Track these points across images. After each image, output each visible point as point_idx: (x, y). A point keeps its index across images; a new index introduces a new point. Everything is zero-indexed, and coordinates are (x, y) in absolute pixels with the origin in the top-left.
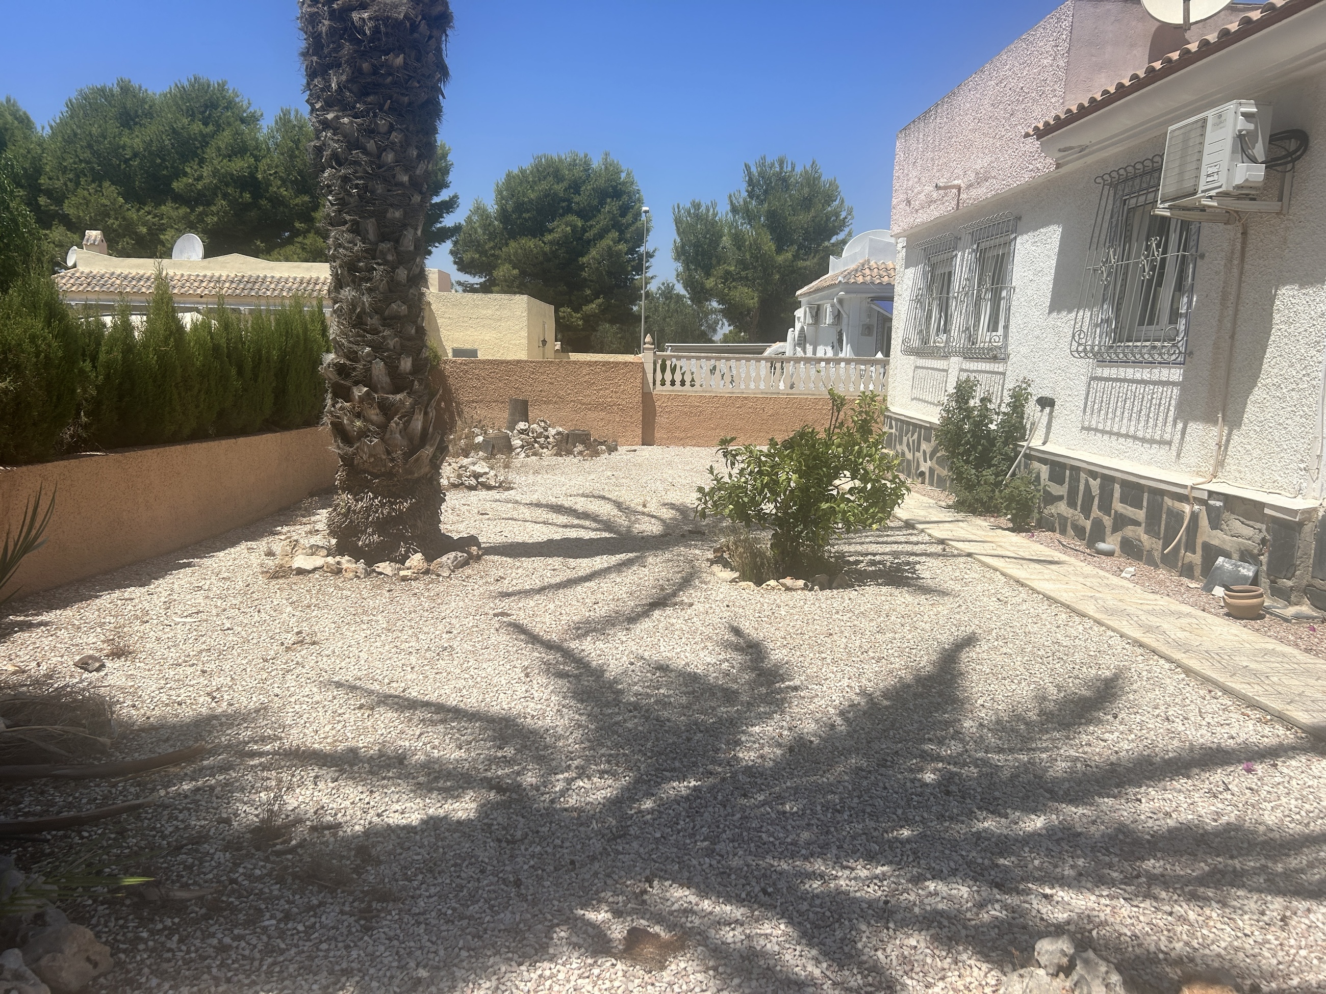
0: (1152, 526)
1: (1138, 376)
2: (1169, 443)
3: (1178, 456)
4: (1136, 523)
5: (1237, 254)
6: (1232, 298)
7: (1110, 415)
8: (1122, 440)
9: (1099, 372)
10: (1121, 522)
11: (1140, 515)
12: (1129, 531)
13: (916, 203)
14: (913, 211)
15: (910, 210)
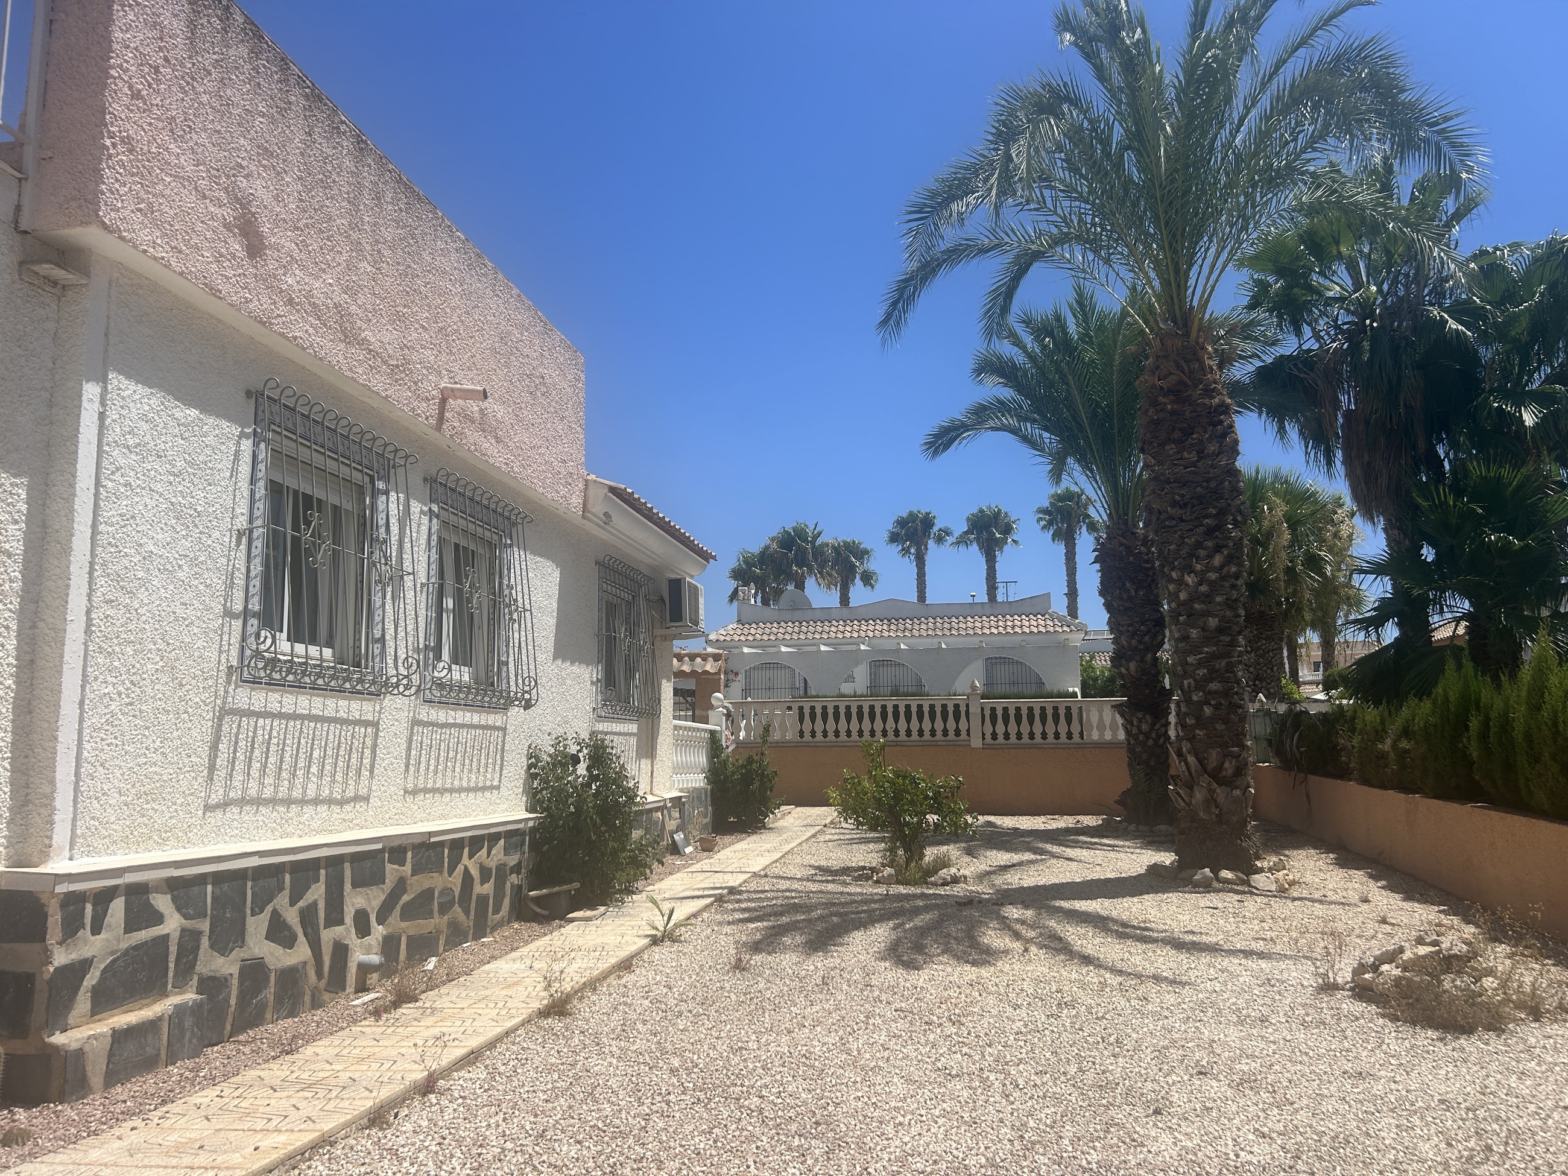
1: (618, 729)
9: (597, 726)
13: (284, 275)
14: (269, 282)
15: (256, 267)
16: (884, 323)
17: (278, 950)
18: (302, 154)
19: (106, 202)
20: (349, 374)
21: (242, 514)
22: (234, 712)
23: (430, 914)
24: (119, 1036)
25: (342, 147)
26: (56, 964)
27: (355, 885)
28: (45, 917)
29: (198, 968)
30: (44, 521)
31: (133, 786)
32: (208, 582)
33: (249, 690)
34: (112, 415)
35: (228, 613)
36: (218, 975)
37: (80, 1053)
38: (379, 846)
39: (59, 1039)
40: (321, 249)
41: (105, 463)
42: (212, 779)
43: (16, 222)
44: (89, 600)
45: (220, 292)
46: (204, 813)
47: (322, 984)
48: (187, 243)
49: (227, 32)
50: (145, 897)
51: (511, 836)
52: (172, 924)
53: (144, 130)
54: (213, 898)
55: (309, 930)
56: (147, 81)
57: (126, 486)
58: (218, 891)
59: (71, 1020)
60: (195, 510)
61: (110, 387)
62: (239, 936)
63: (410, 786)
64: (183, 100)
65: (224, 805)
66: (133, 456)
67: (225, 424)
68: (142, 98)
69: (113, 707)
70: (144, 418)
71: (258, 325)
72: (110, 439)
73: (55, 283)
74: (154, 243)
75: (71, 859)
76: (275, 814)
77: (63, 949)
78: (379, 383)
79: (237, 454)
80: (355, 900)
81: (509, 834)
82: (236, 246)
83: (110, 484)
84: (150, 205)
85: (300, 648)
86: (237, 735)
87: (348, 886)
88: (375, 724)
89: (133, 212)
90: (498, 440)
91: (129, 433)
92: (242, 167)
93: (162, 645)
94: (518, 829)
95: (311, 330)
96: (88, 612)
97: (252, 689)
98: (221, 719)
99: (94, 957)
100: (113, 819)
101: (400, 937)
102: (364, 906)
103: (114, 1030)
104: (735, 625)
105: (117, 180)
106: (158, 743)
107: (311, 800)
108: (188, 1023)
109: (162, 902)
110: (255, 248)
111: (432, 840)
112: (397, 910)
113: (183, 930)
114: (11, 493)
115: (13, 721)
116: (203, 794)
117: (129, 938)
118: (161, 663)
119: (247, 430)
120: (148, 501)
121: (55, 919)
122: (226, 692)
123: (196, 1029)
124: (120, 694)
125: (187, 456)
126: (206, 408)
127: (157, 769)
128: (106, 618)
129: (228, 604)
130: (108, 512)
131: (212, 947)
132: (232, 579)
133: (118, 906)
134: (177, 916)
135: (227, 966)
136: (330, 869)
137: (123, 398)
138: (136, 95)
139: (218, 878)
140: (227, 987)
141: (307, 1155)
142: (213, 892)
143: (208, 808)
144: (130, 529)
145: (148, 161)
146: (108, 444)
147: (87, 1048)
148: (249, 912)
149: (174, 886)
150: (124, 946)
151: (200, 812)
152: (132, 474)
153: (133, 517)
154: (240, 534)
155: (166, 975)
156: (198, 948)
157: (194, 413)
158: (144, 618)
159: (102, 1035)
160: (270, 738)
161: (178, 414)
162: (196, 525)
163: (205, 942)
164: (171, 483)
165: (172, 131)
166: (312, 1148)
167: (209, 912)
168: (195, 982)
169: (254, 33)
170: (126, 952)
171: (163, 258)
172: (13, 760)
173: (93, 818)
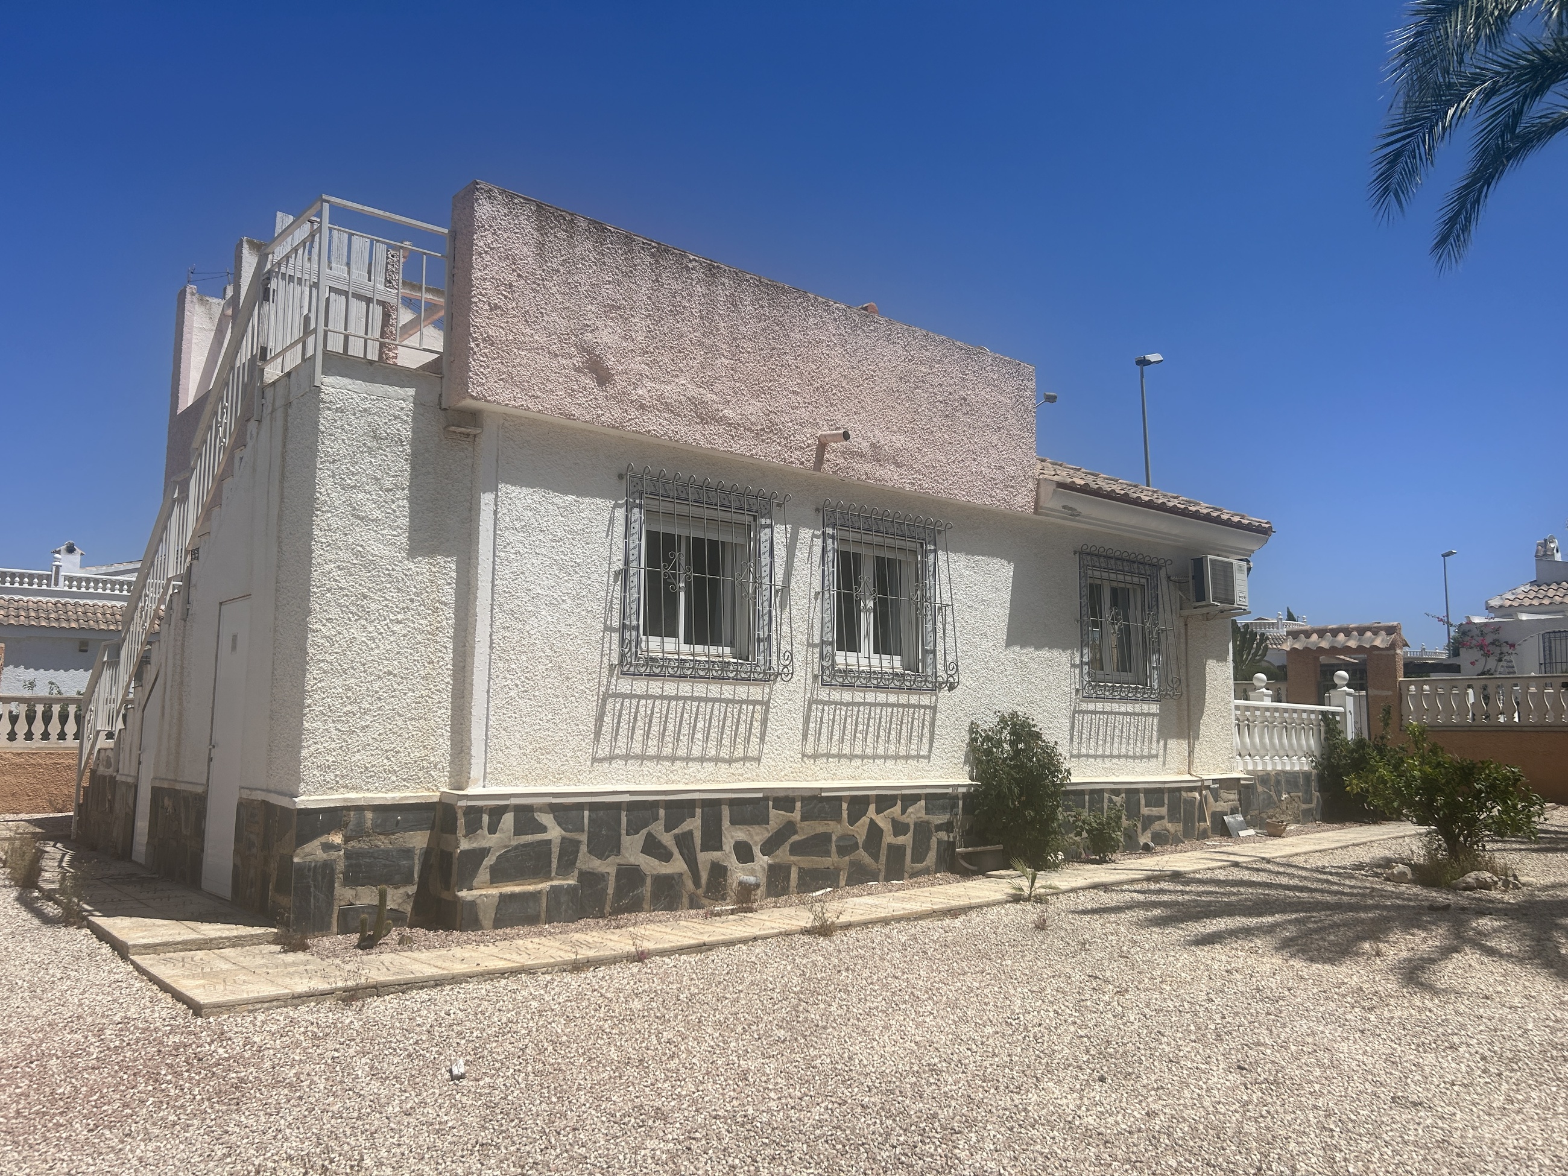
0: (1173, 817)
1: (1123, 709)
2: (1156, 756)
3: (1164, 763)
4: (1161, 818)
5: (1183, 635)
6: (1183, 662)
7: (1100, 742)
8: (1115, 761)
9: (1084, 706)
10: (1148, 821)
11: (1163, 811)
12: (1157, 826)
13: (635, 389)
14: (621, 398)
15: (606, 391)
16: (1443, 240)
17: (655, 862)
18: (649, 298)
19: (473, 384)
20: (709, 446)
21: (619, 560)
22: (616, 695)
23: (827, 853)
24: (504, 898)
25: (692, 279)
26: (462, 848)
27: (733, 822)
28: (456, 819)
29: (577, 865)
30: (468, 582)
31: (531, 743)
32: (590, 609)
33: (630, 680)
34: (502, 510)
35: (607, 628)
36: (595, 871)
37: (473, 904)
38: (761, 795)
39: (464, 894)
40: (673, 360)
41: (498, 541)
42: (598, 741)
43: (440, 404)
44: (491, 628)
45: (574, 415)
46: (592, 764)
47: (700, 892)
48: (543, 391)
49: (572, 237)
50: (530, 814)
51: (937, 800)
52: (554, 833)
53: (502, 328)
54: (589, 819)
55: (685, 851)
56: (503, 295)
57: (516, 553)
58: (594, 816)
59: (475, 884)
60: (575, 562)
61: (499, 494)
62: (615, 847)
63: (809, 750)
64: (535, 297)
65: (611, 758)
66: (521, 534)
67: (599, 501)
68: (500, 307)
69: (512, 694)
70: (528, 508)
71: (614, 430)
72: (502, 526)
73: (468, 435)
74: (515, 397)
75: (484, 787)
76: (659, 766)
77: (467, 840)
78: (742, 447)
79: (611, 520)
80: (732, 835)
81: (928, 797)
82: (588, 381)
83: (503, 554)
84: (510, 375)
85: (699, 649)
86: (620, 711)
87: (726, 823)
88: (766, 704)
89: (496, 382)
90: (898, 465)
91: (517, 520)
92: (588, 326)
93: (549, 652)
94: (947, 793)
95: (665, 423)
96: (491, 635)
97: (633, 680)
98: (604, 701)
99: (490, 848)
100: (515, 764)
101: (789, 868)
102: (745, 839)
103: (501, 893)
104: (1528, 587)
105: (481, 366)
106: (550, 716)
107: (697, 758)
108: (564, 899)
109: (546, 819)
110: (603, 377)
111: (823, 794)
112: (787, 846)
113: (563, 839)
114: (444, 567)
115: (452, 703)
116: (591, 750)
117: (518, 839)
118: (550, 665)
119: (620, 502)
120: (534, 561)
121: (461, 821)
122: (609, 682)
123: (571, 904)
124: (517, 686)
125: (566, 528)
126: (581, 493)
127: (550, 733)
128: (504, 638)
129: (608, 623)
130: (503, 571)
131: (590, 852)
132: (611, 605)
133: (508, 819)
134: (558, 829)
135: (607, 867)
136: (706, 809)
137: (510, 499)
138: (494, 307)
139: (594, 807)
140: (605, 881)
141: (506, 975)
142: (590, 816)
143: (594, 760)
144: (520, 580)
145: (507, 346)
146: (500, 530)
147: (478, 901)
148: (624, 832)
149: (553, 809)
150: (514, 843)
151: (589, 763)
152: (521, 545)
153: (522, 573)
154: (617, 574)
155: (550, 866)
156: (578, 852)
157: (571, 498)
158: (535, 636)
159: (493, 896)
160: (652, 713)
161: (557, 500)
162: (576, 572)
163: (584, 848)
164: (553, 547)
165: (526, 321)
166: (512, 972)
167: (586, 828)
168: (576, 873)
169: (599, 227)
170: (516, 847)
171: (522, 405)
172: (452, 726)
173: (499, 763)
